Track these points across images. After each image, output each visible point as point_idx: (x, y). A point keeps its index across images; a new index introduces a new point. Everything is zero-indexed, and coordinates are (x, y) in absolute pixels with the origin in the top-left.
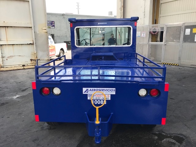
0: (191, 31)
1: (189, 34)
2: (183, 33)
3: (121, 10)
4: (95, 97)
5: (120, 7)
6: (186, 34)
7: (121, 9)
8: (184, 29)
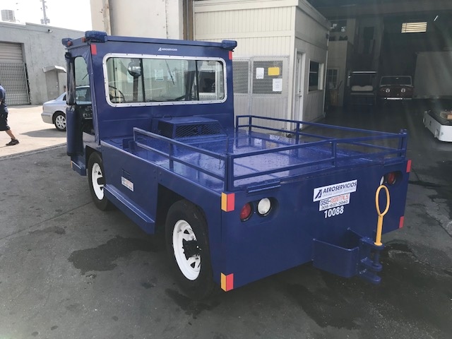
0: (266, 71)
1: (262, 78)
2: (252, 74)
3: (105, 16)
4: (330, 204)
5: (101, 7)
6: (257, 78)
7: (105, 12)
8: (252, 67)
